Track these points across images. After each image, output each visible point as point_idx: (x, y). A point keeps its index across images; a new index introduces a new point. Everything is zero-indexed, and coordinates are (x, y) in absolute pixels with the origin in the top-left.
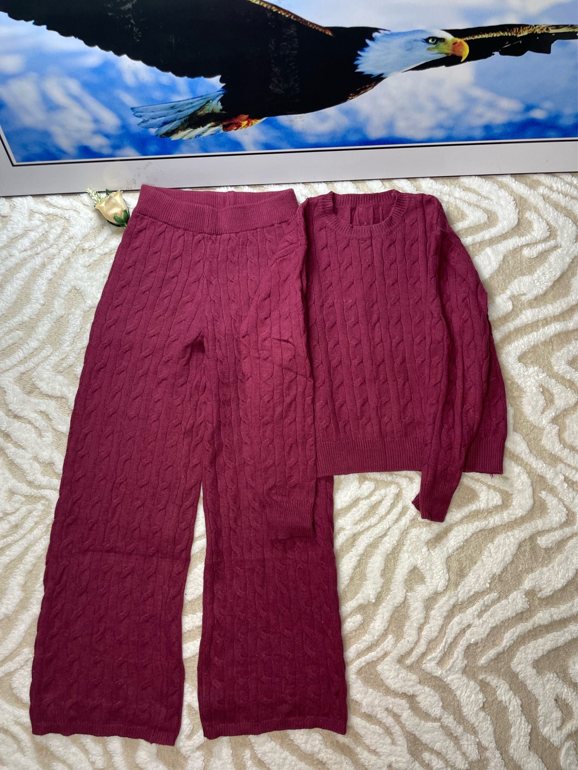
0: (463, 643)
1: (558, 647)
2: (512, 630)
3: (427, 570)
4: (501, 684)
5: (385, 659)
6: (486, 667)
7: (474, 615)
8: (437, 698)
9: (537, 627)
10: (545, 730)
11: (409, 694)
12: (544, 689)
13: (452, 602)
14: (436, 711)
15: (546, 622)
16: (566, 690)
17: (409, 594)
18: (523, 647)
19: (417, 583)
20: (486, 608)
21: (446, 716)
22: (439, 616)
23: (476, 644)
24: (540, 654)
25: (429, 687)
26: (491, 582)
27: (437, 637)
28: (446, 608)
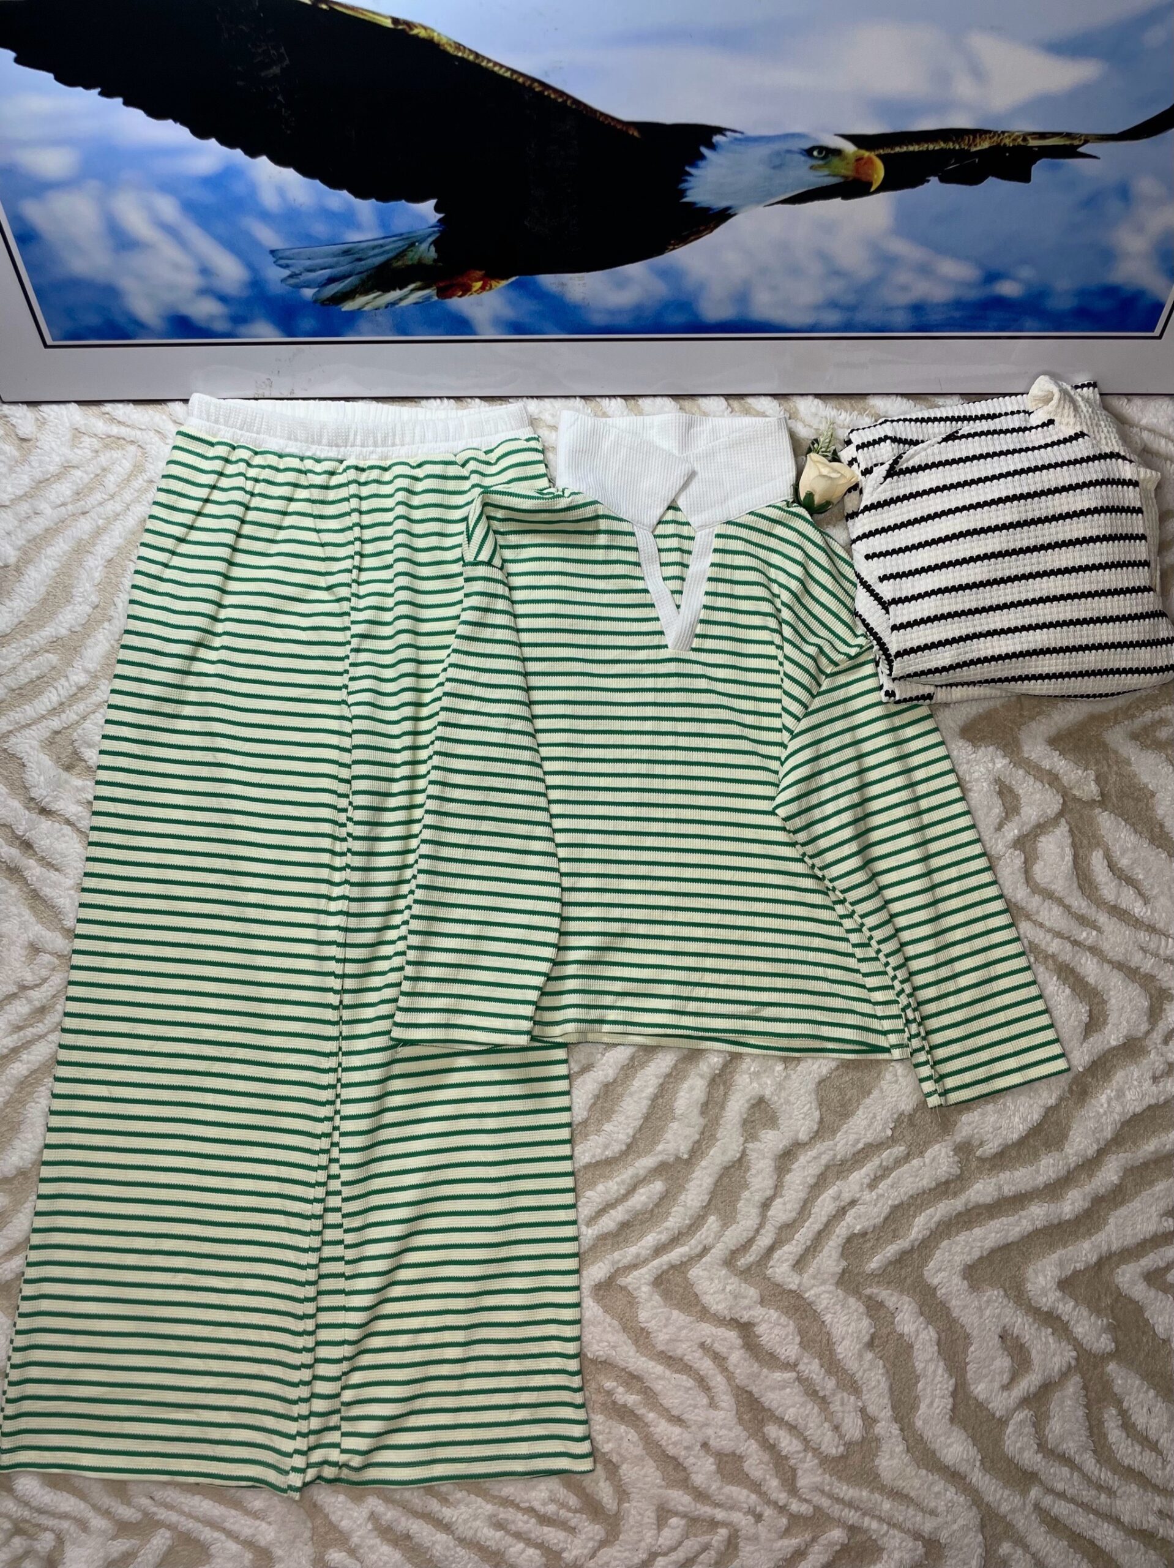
0: (841, 1231)
1: (1008, 1244)
2: (928, 1212)
3: (781, 1105)
4: (903, 1304)
5: (704, 1260)
6: (879, 1275)
7: (862, 1185)
8: (791, 1328)
9: (973, 1208)
10: (979, 1388)
11: (742, 1321)
12: (981, 1318)
13: (824, 1159)
14: (790, 1350)
15: (988, 1200)
16: (1020, 1320)
17: (750, 1145)
18: (945, 1243)
19: (764, 1126)
20: (885, 1172)
21: (806, 1361)
22: (800, 1184)
23: (864, 1234)
24: (976, 1254)
25: (776, 1310)
26: (895, 1127)
27: (795, 1221)
28: (814, 1170)
